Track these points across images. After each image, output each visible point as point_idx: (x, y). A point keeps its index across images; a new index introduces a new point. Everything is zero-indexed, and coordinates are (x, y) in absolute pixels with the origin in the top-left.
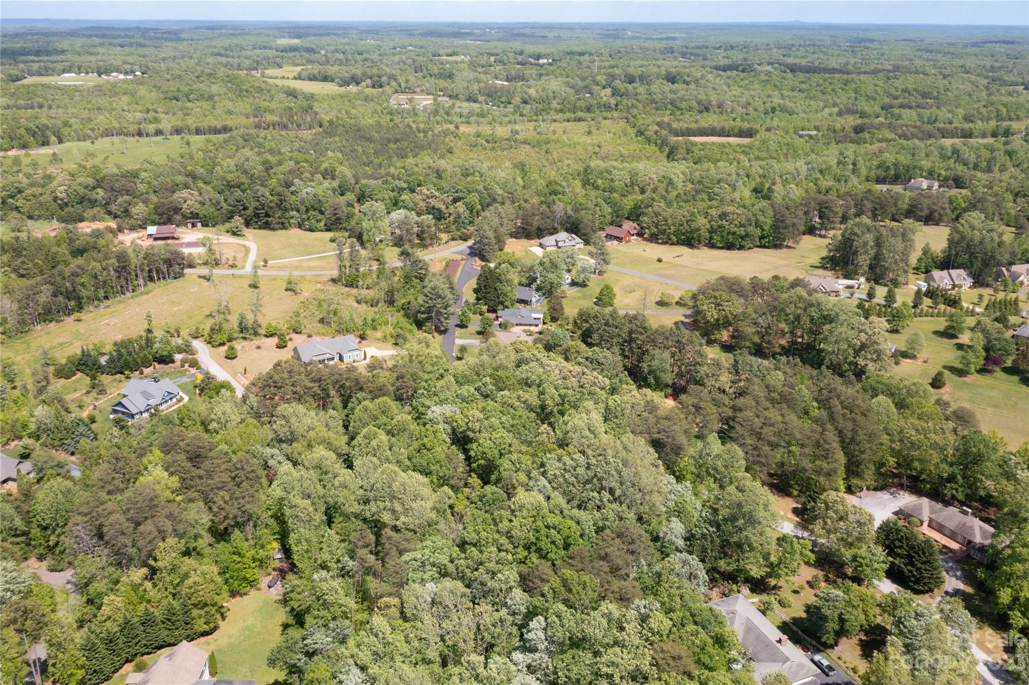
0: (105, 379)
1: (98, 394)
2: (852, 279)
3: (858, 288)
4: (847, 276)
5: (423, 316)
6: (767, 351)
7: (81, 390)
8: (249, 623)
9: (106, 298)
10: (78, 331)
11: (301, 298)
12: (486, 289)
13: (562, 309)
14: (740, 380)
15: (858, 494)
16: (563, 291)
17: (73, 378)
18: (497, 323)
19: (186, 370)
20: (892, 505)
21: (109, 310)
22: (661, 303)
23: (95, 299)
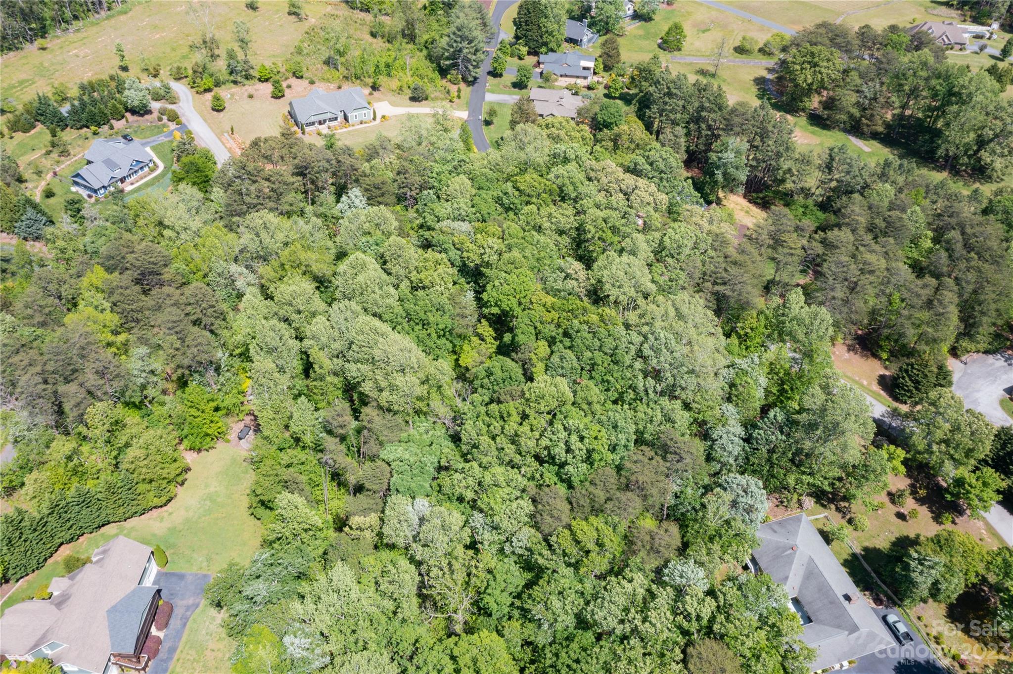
0: (68, 135)
1: (60, 156)
2: (983, 24)
3: (989, 38)
4: (976, 20)
5: (448, 63)
6: (865, 129)
7: (40, 149)
8: (212, 489)
9: (76, 17)
10: (41, 64)
11: (306, 25)
12: (527, 25)
13: (619, 55)
14: (831, 180)
15: (963, 358)
16: (622, 28)
17: (32, 132)
18: (538, 70)
19: (164, 126)
20: (1004, 377)
21: (79, 35)
22: (740, 50)
23: (61, 21)
